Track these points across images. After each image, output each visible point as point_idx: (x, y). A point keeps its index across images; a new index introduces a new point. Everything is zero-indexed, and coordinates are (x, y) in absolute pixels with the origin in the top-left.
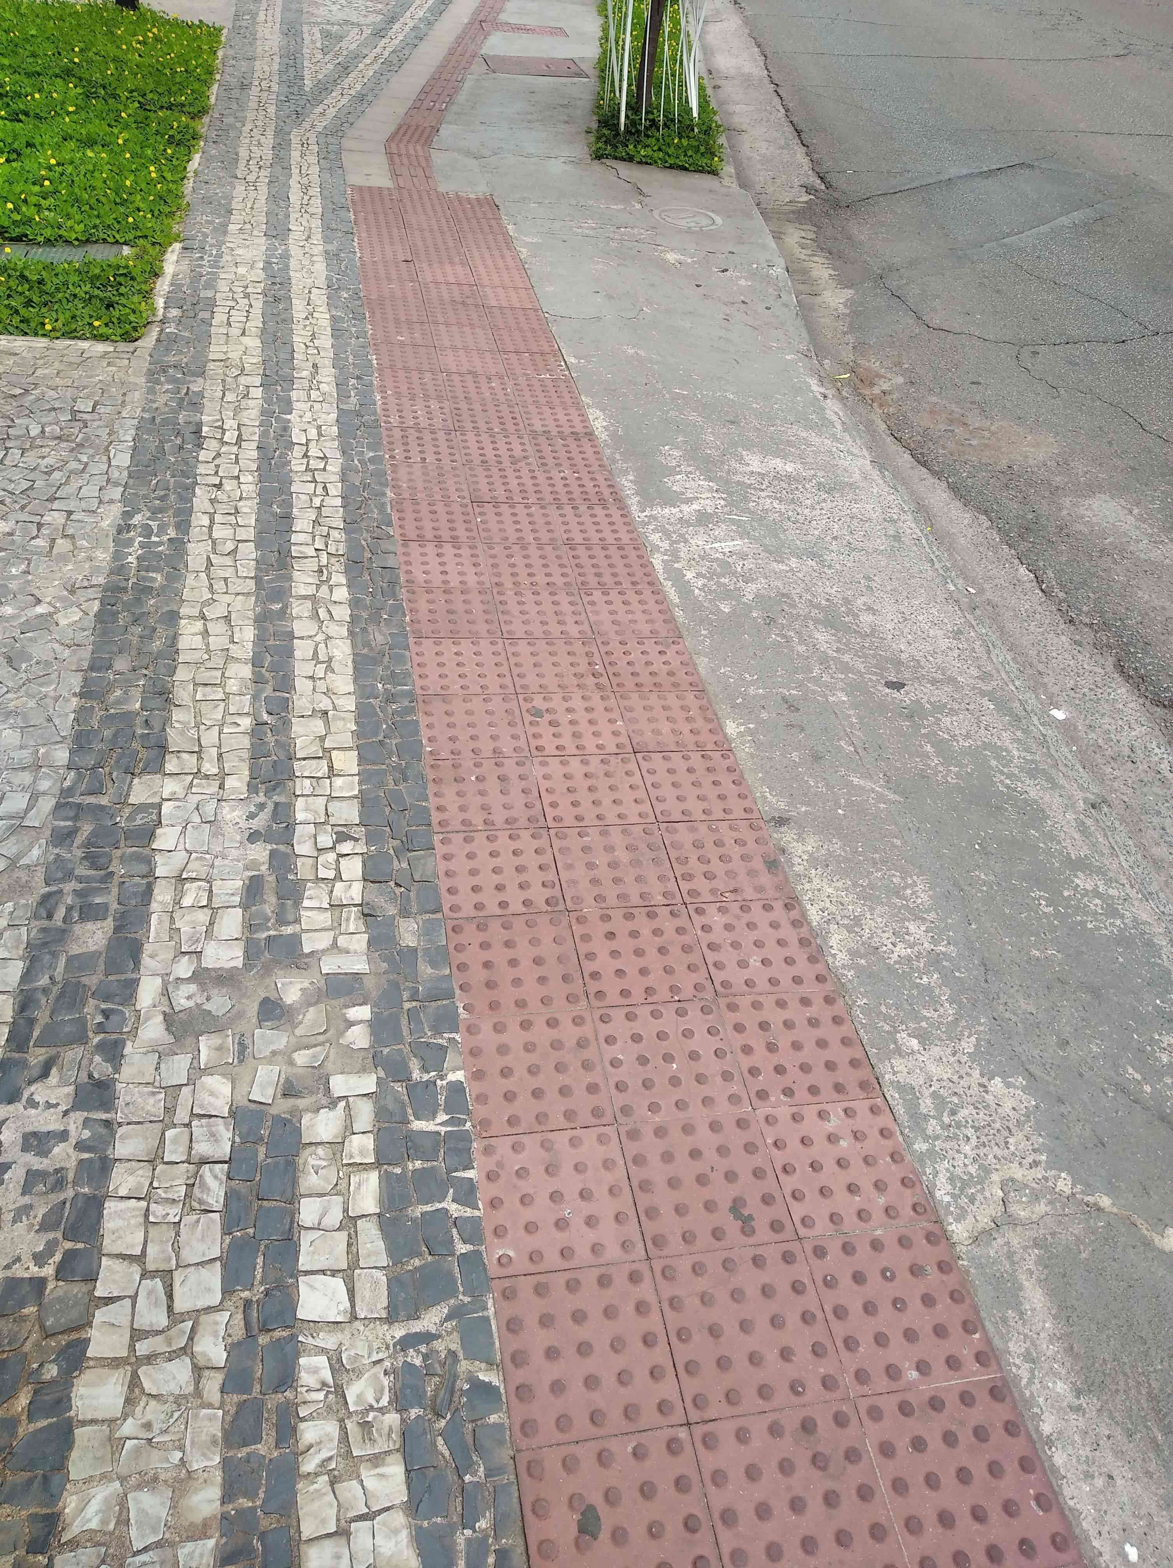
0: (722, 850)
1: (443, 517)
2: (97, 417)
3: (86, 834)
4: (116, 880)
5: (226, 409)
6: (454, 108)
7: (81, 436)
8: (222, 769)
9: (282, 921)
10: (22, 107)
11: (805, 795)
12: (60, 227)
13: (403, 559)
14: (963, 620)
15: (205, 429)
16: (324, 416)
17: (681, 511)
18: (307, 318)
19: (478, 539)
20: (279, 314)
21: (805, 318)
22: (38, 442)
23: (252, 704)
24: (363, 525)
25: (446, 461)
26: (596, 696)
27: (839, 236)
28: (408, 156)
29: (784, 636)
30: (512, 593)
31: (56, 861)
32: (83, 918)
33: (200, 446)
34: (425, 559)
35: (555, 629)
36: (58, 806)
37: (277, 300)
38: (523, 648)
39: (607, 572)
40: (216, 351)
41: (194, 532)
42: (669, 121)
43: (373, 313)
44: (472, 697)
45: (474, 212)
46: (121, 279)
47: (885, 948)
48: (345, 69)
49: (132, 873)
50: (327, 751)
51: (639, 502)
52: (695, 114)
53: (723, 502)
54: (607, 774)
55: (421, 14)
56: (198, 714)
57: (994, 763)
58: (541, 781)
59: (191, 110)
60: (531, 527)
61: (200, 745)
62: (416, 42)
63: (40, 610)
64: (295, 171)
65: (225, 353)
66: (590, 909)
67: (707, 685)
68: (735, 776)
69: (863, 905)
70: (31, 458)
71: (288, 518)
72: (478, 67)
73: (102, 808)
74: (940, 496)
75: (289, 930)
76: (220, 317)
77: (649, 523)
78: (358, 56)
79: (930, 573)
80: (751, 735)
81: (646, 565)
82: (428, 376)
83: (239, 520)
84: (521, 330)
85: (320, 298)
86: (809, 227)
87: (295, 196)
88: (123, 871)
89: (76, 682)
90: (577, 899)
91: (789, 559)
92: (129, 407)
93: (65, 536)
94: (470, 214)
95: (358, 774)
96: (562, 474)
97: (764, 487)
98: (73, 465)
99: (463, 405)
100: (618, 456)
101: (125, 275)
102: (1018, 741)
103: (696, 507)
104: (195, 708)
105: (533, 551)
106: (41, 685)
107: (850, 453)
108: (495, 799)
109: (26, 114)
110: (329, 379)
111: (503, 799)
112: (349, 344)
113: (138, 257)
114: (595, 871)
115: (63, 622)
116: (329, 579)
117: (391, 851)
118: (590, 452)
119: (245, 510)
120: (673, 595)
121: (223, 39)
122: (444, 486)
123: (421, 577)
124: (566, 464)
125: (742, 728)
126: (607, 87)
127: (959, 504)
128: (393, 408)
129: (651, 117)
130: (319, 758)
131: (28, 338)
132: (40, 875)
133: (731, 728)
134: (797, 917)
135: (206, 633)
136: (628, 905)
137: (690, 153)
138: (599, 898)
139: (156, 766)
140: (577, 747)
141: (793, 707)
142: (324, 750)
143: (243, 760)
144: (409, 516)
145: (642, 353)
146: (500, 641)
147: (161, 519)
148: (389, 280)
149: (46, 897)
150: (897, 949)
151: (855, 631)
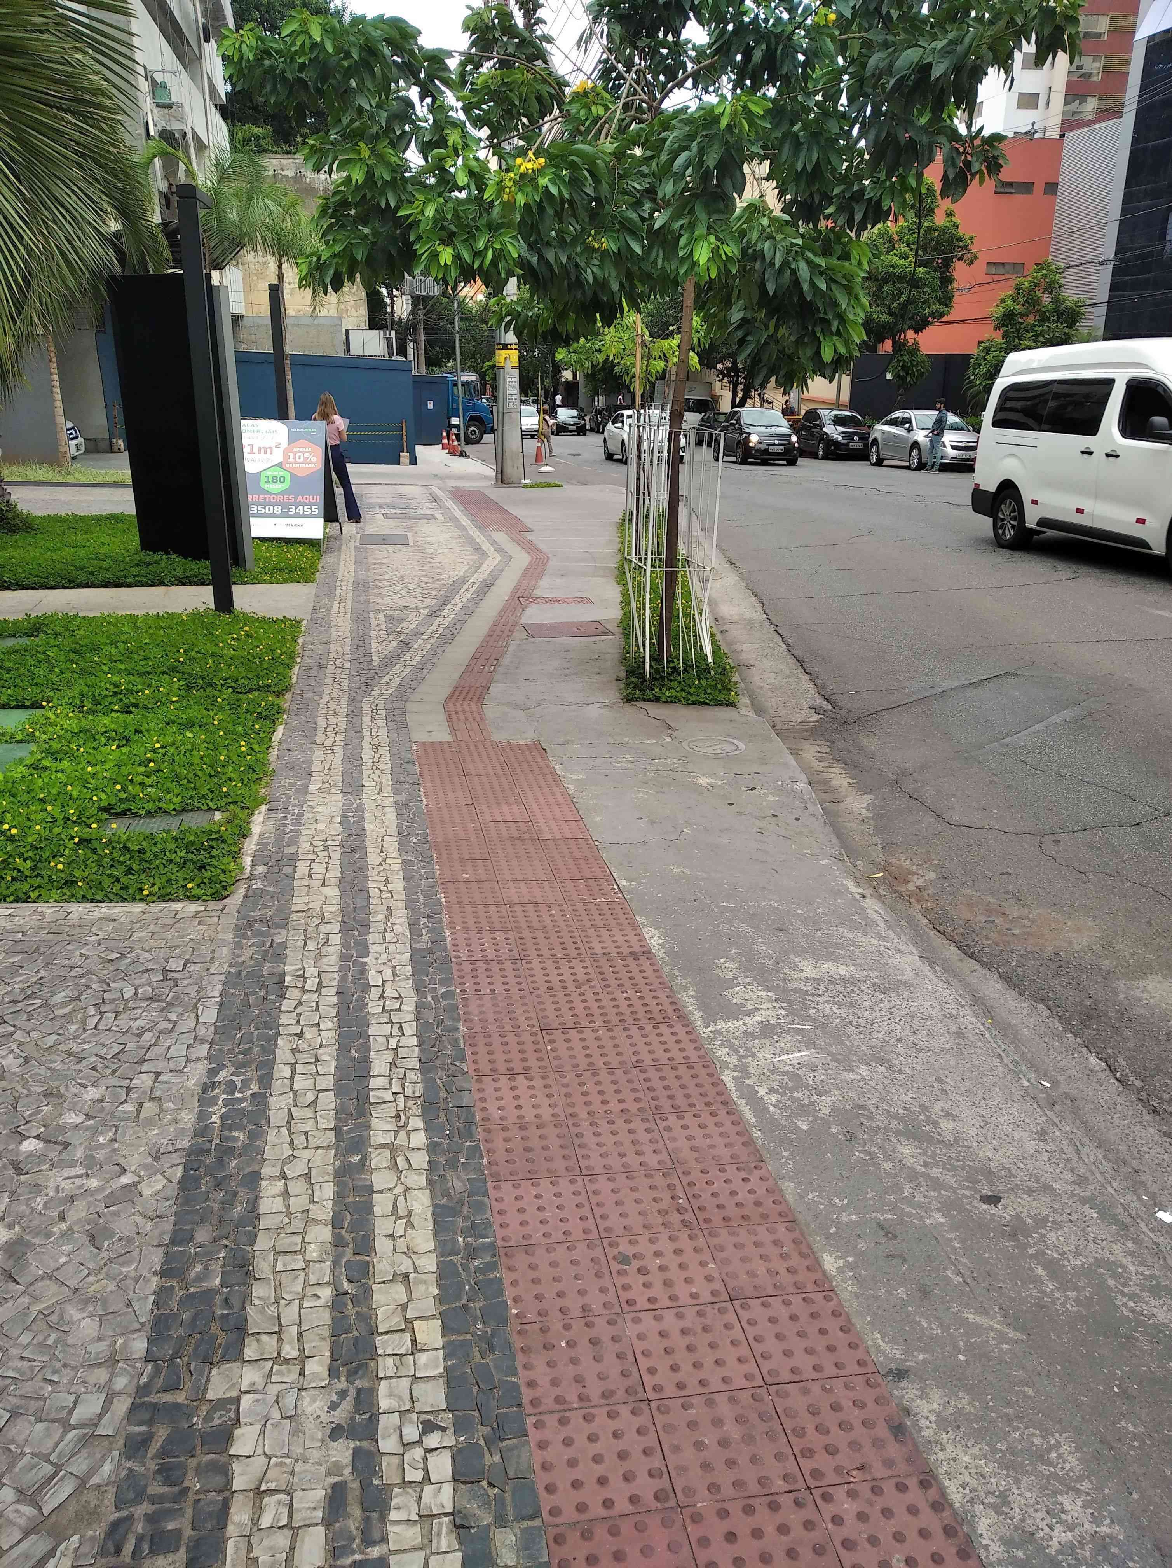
0: (840, 1416)
1: (514, 1047)
2: (187, 975)
3: (161, 1440)
4: (191, 1497)
5: (307, 958)
6: (501, 670)
7: (171, 994)
8: (302, 1351)
9: (368, 1542)
10: (133, 701)
11: (920, 1339)
12: (160, 800)
13: (477, 1096)
14: (1044, 1118)
15: (287, 979)
16: (398, 956)
17: (744, 1024)
18: (381, 865)
19: (549, 1069)
20: (355, 863)
21: (833, 825)
22: (131, 1004)
23: (333, 1272)
24: (438, 1063)
25: (514, 990)
26: (684, 1235)
27: (851, 748)
28: (464, 712)
29: (868, 1153)
30: (587, 1123)
31: (128, 1477)
32: (153, 1552)
33: (282, 997)
34: (499, 1094)
35: (633, 1160)
36: (134, 1408)
37: (353, 850)
38: (603, 1184)
39: (679, 1094)
40: (298, 902)
41: (277, 1085)
42: (688, 667)
43: (439, 854)
44: (555, 1246)
45: (525, 757)
46: (214, 843)
47: (1041, 1534)
48: (407, 645)
49: (208, 1486)
50: (409, 1322)
51: (702, 1017)
52: (710, 660)
53: (783, 1012)
54: (705, 1329)
55: (469, 595)
56: (278, 1287)
57: (1111, 1282)
58: (636, 1342)
59: (276, 689)
60: (600, 1051)
61: (280, 1324)
62: (466, 618)
63: (125, 1180)
64: (366, 734)
65: (307, 904)
66: (703, 1503)
67: (797, 1214)
68: (841, 1322)
69: (1008, 1476)
70: (123, 1022)
71: (365, 1062)
72: (519, 635)
73: (177, 1406)
74: (994, 987)
75: (375, 1552)
76: (302, 871)
77: (715, 1038)
78: (417, 634)
79: (1001, 1069)
80: (851, 1270)
81: (718, 1083)
82: (493, 908)
83: (319, 1068)
84: (575, 859)
85: (392, 844)
86: (823, 742)
87: (367, 756)
88: (198, 1486)
89: (156, 1259)
90: (689, 1491)
91: (858, 1067)
92: (217, 964)
93: (152, 1099)
94: (521, 758)
95: (443, 1348)
96: (625, 995)
97: (821, 992)
98: (164, 1025)
99: (526, 934)
100: (676, 973)
101: (217, 839)
102: (1131, 1253)
103: (758, 1018)
104: (275, 1280)
105: (604, 1076)
106: (122, 1265)
107: (900, 951)
108: (588, 1368)
109: (136, 706)
110: (402, 920)
111: (598, 1367)
112: (419, 886)
113: (230, 821)
114: (705, 1453)
115: (147, 1192)
116: (407, 1123)
117: (482, 1442)
118: (649, 972)
119: (324, 1057)
120: (749, 1115)
121: (303, 629)
122: (513, 1015)
123: (496, 1114)
124: (628, 984)
125: (841, 1263)
126: (632, 642)
127: (1014, 994)
128: (462, 943)
129: (672, 665)
130: (402, 1330)
131: (126, 904)
132: (110, 1497)
133: (830, 1263)
134: (937, 1498)
135: (286, 1194)
136: (746, 1494)
137: (709, 691)
138: (713, 1488)
139: (234, 1353)
140: (670, 1297)
141: (889, 1234)
142: (407, 1321)
143: (324, 1339)
144: (482, 1049)
145: (687, 871)
146: (579, 1178)
147: (244, 1074)
148: (453, 823)
149: (115, 1526)
150: (1055, 1533)
151: (939, 1142)
